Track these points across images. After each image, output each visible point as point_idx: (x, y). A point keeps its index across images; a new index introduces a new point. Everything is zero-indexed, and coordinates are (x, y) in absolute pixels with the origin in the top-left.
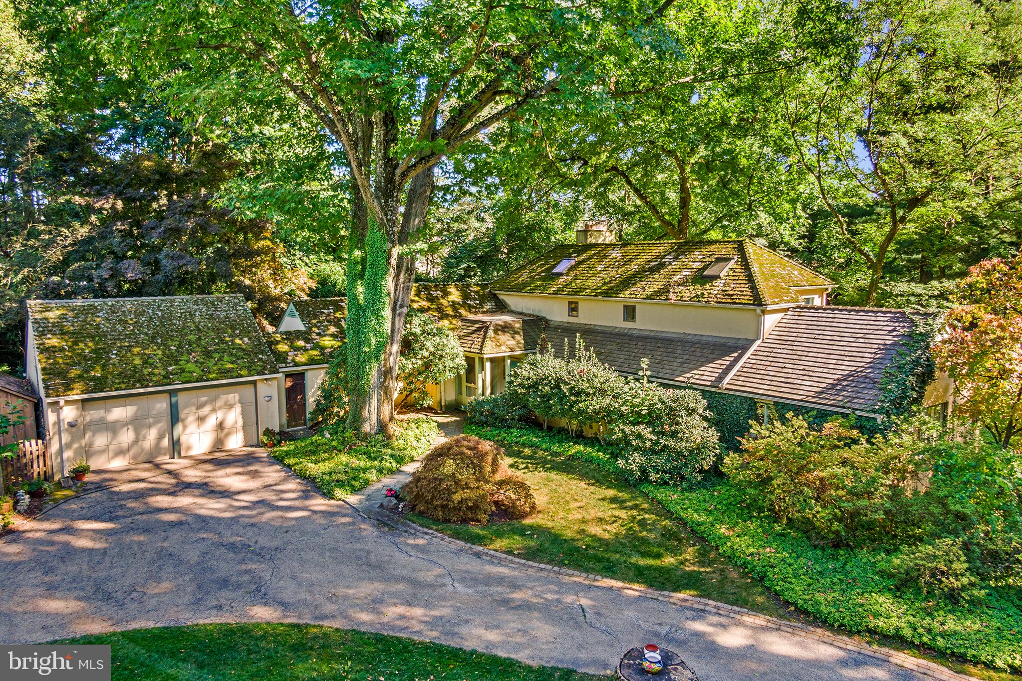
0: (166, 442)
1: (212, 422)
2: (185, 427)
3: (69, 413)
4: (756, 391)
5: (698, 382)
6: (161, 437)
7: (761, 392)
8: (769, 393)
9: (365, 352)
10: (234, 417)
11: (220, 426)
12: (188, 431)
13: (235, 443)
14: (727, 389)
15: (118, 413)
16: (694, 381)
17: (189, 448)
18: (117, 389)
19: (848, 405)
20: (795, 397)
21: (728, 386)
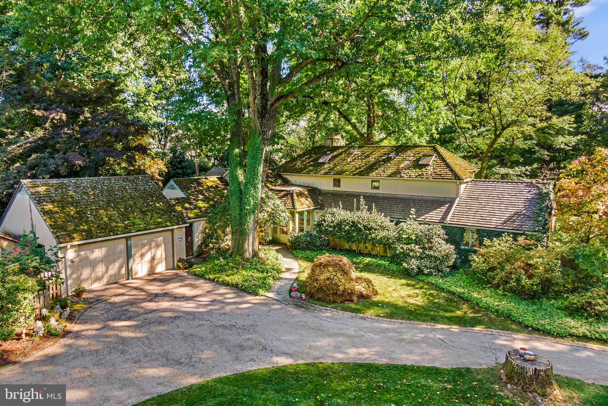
0: (123, 271)
1: (148, 257)
2: (134, 261)
3: (71, 254)
4: (467, 224)
5: (431, 220)
6: (120, 268)
7: (470, 224)
8: (475, 225)
9: (247, 209)
10: (160, 253)
11: (153, 259)
12: (136, 262)
13: (161, 268)
14: (449, 224)
15: (98, 253)
16: (428, 220)
17: (136, 274)
18: (100, 237)
19: (520, 229)
20: (490, 226)
21: (450, 222)
